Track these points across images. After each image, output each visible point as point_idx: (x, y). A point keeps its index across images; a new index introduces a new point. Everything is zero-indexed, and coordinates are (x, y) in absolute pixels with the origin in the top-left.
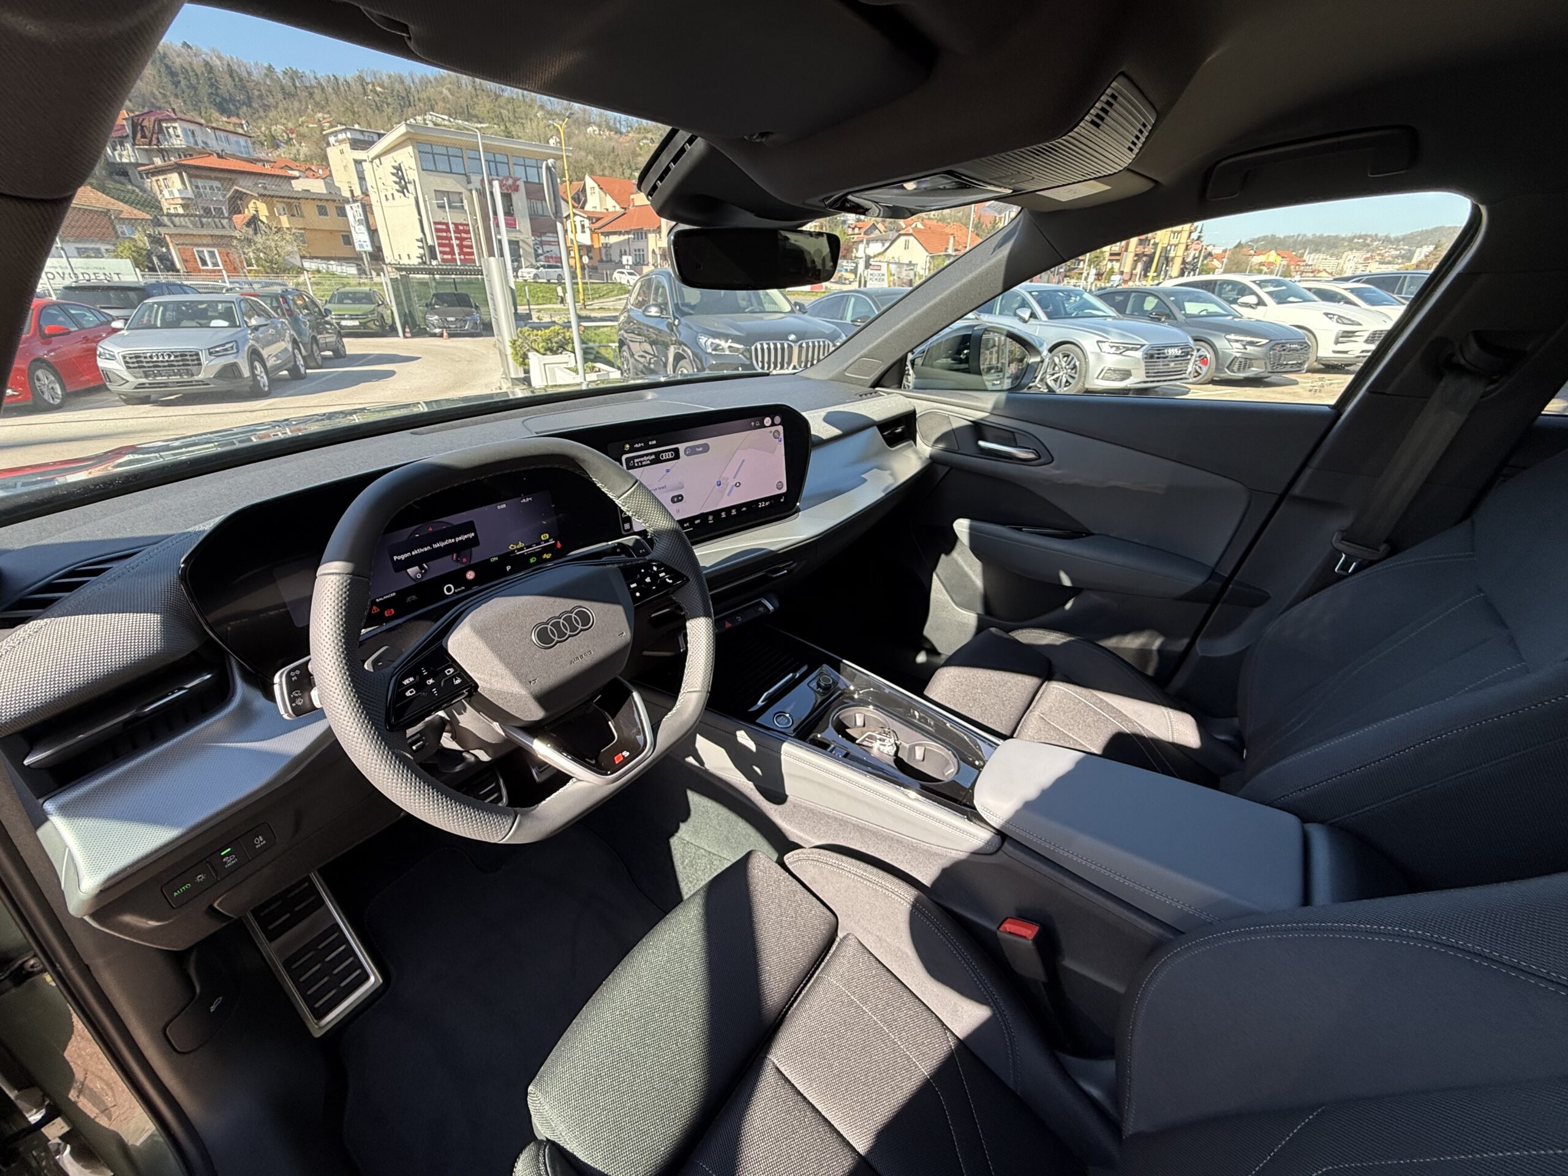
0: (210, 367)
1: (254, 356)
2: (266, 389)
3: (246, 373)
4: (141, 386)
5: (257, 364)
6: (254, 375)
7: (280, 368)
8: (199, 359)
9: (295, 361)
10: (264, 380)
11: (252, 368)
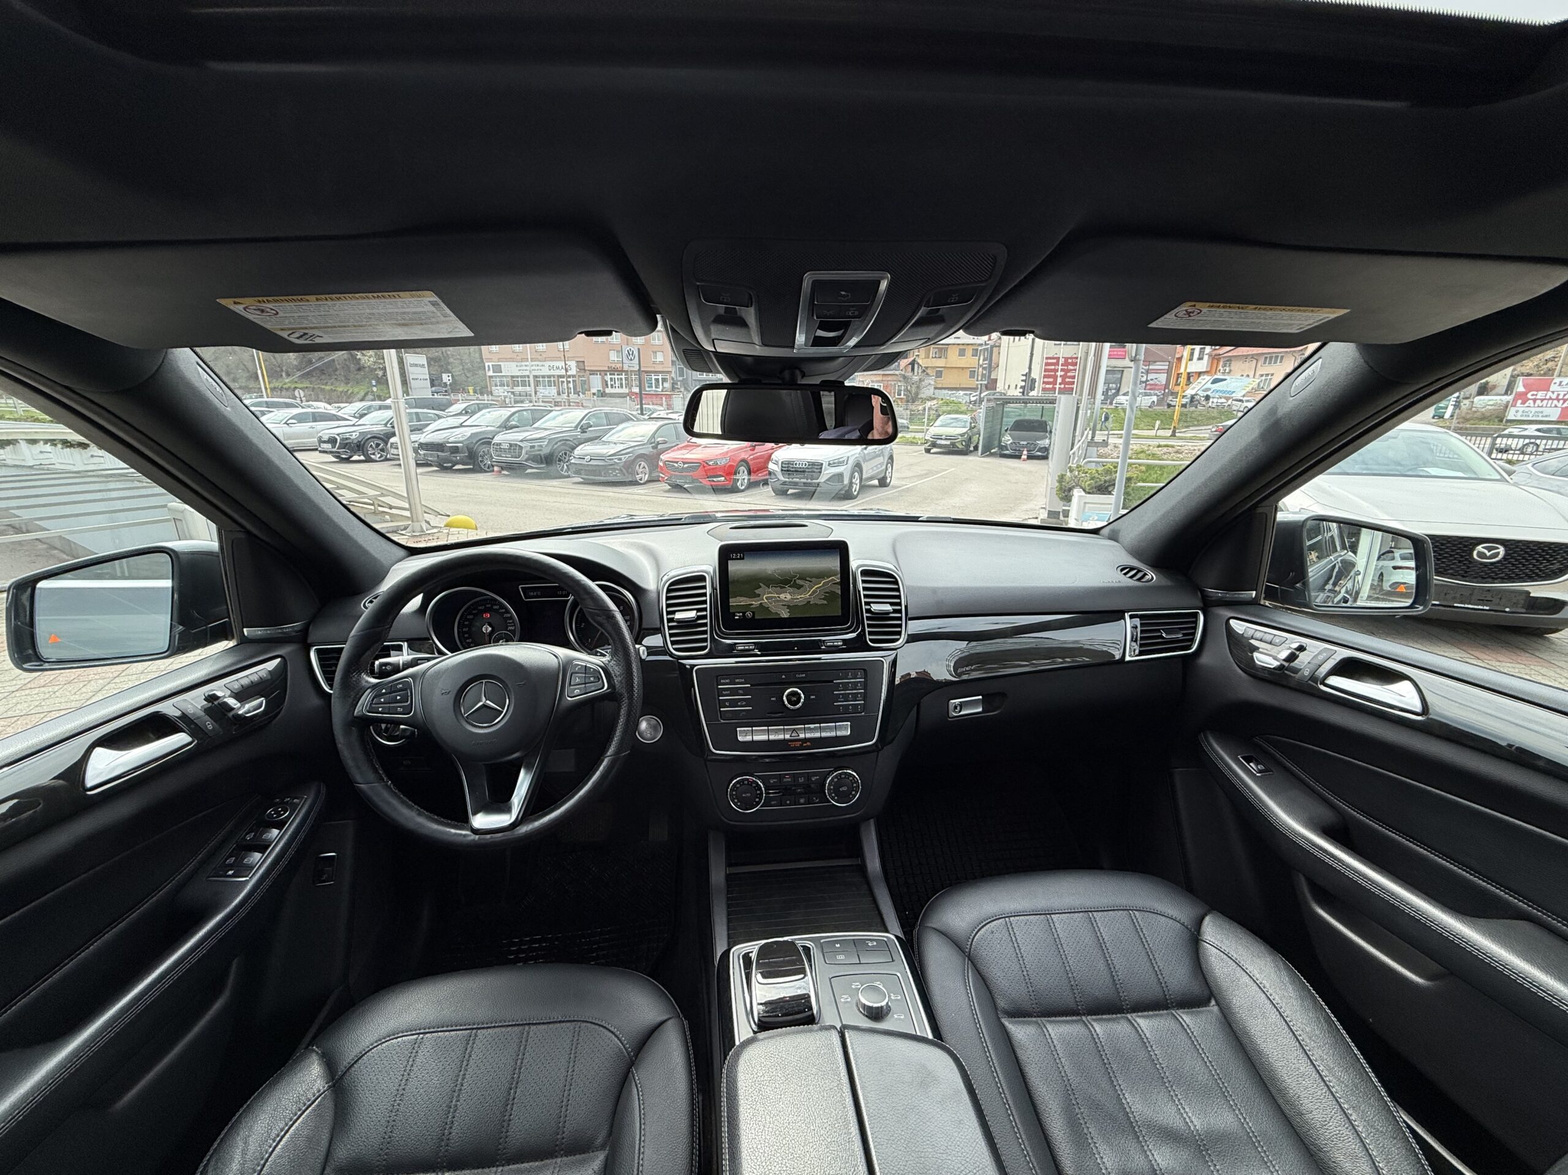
0: (828, 472)
1: (857, 468)
2: (855, 493)
3: (846, 481)
4: (784, 483)
5: (856, 474)
6: (851, 483)
7: (871, 478)
8: (821, 468)
9: (886, 473)
10: (856, 488)
11: (852, 477)
